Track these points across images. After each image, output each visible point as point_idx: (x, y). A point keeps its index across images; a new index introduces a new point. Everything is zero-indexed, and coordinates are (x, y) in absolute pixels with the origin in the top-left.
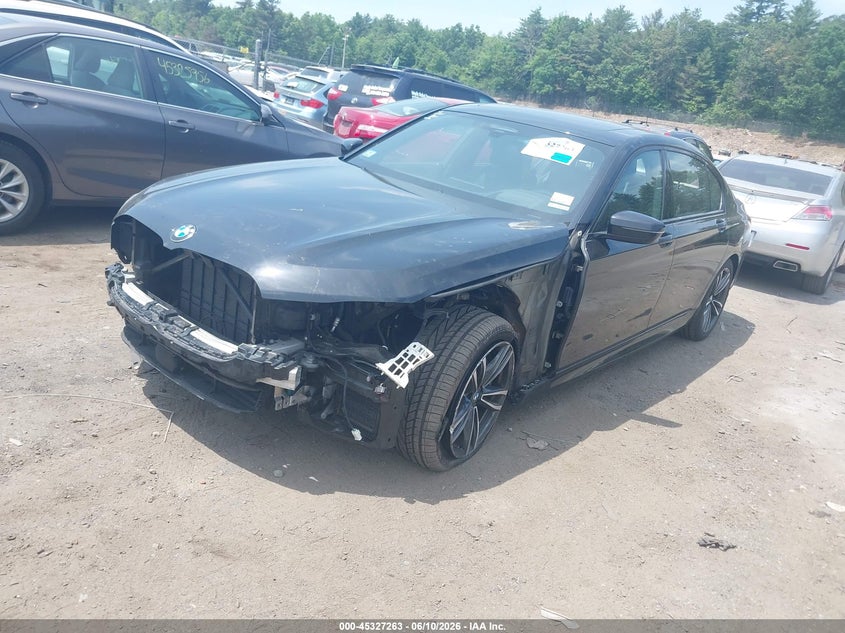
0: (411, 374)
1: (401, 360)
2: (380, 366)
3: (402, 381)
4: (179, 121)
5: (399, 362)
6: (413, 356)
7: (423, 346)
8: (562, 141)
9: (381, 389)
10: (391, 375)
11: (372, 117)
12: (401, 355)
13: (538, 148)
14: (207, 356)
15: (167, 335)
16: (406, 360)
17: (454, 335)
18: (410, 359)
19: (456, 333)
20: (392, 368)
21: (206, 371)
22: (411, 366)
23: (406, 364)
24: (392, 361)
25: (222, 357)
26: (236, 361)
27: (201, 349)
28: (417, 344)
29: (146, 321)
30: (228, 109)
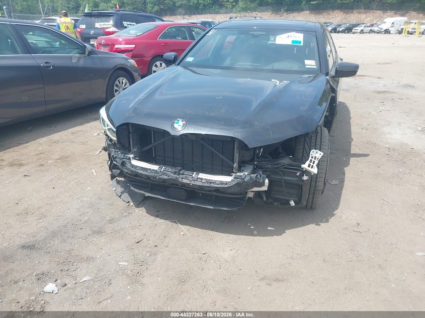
0: (318, 165)
1: (311, 160)
2: (303, 166)
3: (315, 170)
4: (46, 63)
5: (311, 161)
6: (315, 157)
7: (317, 151)
8: (292, 34)
9: (305, 178)
10: (310, 169)
11: (121, 40)
12: (310, 158)
13: (283, 39)
14: (216, 186)
15: (185, 181)
16: (313, 160)
17: (316, 141)
18: (315, 159)
19: (316, 140)
20: (309, 166)
21: (215, 193)
22: (316, 162)
23: (314, 162)
24: (308, 163)
25: (226, 184)
26: (238, 184)
27: (211, 183)
28: (314, 150)
29: (165, 177)
30: (57, 50)
